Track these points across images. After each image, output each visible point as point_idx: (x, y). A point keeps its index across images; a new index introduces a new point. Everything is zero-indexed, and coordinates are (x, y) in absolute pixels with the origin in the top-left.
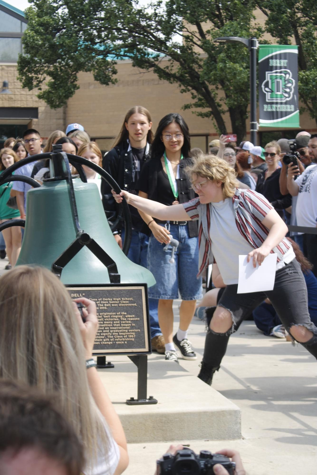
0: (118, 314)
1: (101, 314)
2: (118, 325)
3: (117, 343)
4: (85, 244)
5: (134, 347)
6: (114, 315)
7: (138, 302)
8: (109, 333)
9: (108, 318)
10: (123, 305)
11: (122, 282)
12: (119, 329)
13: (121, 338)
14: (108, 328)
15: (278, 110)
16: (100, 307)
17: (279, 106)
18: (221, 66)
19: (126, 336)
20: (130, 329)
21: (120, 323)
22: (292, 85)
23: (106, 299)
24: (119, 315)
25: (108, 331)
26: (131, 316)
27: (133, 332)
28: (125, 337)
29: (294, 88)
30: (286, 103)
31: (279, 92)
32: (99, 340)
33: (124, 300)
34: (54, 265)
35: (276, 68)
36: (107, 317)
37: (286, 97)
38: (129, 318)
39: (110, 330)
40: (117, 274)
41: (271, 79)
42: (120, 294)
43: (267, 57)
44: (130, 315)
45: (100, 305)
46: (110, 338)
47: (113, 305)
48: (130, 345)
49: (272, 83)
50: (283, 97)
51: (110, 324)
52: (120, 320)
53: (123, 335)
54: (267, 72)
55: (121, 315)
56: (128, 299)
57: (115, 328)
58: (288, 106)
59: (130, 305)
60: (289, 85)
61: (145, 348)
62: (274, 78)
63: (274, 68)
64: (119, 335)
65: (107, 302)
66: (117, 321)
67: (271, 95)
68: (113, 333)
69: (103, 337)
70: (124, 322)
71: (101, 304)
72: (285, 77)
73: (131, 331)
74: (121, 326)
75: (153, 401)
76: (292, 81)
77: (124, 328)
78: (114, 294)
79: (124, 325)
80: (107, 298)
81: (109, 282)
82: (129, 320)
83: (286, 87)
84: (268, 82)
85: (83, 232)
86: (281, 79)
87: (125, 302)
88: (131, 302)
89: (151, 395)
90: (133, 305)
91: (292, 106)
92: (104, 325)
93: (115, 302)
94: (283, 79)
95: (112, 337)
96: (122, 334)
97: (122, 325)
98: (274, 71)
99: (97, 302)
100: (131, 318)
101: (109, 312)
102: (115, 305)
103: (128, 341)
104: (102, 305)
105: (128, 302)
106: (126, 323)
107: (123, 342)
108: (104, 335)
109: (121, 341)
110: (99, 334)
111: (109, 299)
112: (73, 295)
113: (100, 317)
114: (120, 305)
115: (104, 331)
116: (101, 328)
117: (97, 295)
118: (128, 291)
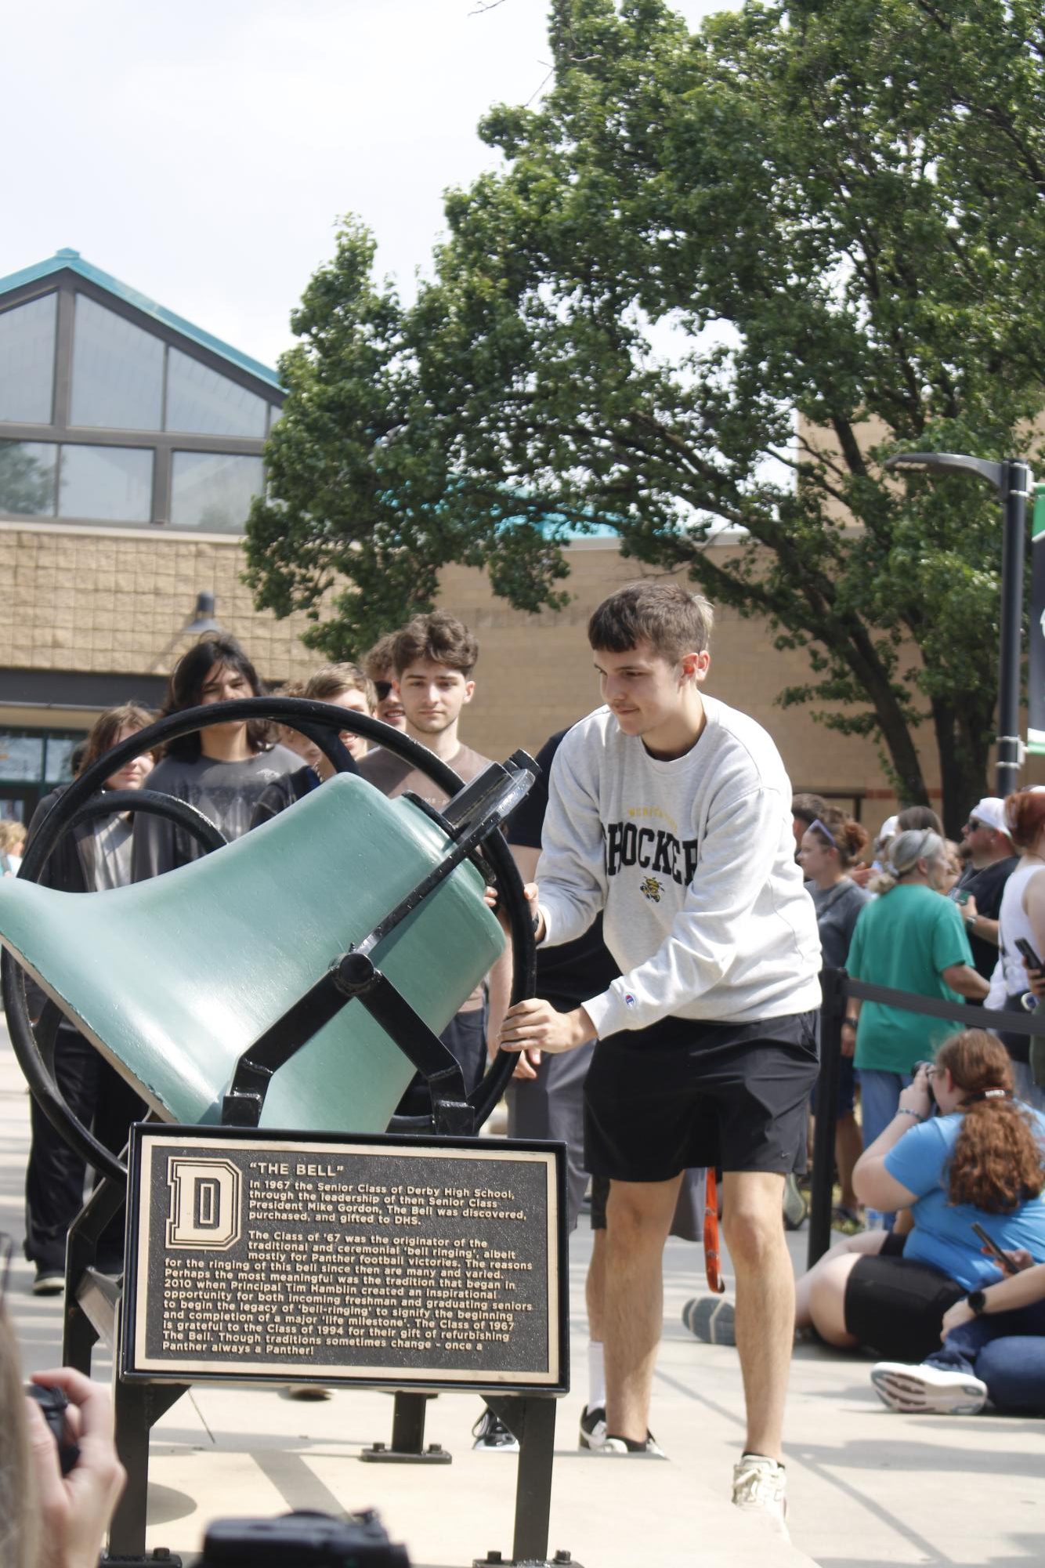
0: (457, 1243)
1: (396, 1241)
2: (454, 1284)
3: (448, 1345)
4: (354, 991)
5: (509, 1363)
6: (444, 1247)
7: (531, 1208)
8: (422, 1311)
9: (421, 1256)
10: (476, 1214)
12: (458, 1299)
13: (464, 1330)
14: (419, 1292)
16: (393, 1215)
18: (901, 558)
19: (483, 1323)
20: (498, 1301)
21: (465, 1278)
23: (418, 1191)
24: (461, 1248)
25: (419, 1303)
26: (504, 1255)
28: (476, 1326)
32: (384, 1333)
33: (481, 1198)
34: (241, 1061)
36: (418, 1252)
38: (495, 1260)
39: (425, 1298)
40: (464, 1105)
42: (470, 1174)
44: (500, 1250)
46: (423, 1329)
47: (441, 1212)
48: (493, 1356)
51: (429, 1278)
52: (465, 1267)
53: (471, 1321)
55: (468, 1247)
56: (498, 1194)
57: (446, 1294)
59: (501, 1215)
61: (547, 1370)
64: (456, 1319)
65: (422, 1201)
66: (452, 1267)
68: (437, 1312)
69: (400, 1323)
70: (475, 1275)
71: (400, 1206)
73: (501, 1306)
74: (465, 1287)
77: (477, 1295)
78: (447, 1172)
79: (477, 1285)
80: (424, 1186)
82: (495, 1269)
87: (487, 1203)
88: (505, 1205)
89: (563, 1548)
90: (513, 1215)
92: (406, 1282)
93: (449, 1201)
95: (432, 1324)
96: (468, 1315)
97: (470, 1284)
99: (387, 1200)
100: (501, 1260)
101: (427, 1236)
102: (449, 1213)
103: (485, 1342)
104: (404, 1211)
105: (495, 1205)
106: (483, 1279)
107: (469, 1346)
108: (405, 1315)
109: (463, 1340)
110: (385, 1312)
111: (429, 1191)
112: (301, 1169)
113: (393, 1251)
114: (466, 1213)
115: (404, 1303)
116: (394, 1292)
117: (388, 1173)
118: (499, 1167)
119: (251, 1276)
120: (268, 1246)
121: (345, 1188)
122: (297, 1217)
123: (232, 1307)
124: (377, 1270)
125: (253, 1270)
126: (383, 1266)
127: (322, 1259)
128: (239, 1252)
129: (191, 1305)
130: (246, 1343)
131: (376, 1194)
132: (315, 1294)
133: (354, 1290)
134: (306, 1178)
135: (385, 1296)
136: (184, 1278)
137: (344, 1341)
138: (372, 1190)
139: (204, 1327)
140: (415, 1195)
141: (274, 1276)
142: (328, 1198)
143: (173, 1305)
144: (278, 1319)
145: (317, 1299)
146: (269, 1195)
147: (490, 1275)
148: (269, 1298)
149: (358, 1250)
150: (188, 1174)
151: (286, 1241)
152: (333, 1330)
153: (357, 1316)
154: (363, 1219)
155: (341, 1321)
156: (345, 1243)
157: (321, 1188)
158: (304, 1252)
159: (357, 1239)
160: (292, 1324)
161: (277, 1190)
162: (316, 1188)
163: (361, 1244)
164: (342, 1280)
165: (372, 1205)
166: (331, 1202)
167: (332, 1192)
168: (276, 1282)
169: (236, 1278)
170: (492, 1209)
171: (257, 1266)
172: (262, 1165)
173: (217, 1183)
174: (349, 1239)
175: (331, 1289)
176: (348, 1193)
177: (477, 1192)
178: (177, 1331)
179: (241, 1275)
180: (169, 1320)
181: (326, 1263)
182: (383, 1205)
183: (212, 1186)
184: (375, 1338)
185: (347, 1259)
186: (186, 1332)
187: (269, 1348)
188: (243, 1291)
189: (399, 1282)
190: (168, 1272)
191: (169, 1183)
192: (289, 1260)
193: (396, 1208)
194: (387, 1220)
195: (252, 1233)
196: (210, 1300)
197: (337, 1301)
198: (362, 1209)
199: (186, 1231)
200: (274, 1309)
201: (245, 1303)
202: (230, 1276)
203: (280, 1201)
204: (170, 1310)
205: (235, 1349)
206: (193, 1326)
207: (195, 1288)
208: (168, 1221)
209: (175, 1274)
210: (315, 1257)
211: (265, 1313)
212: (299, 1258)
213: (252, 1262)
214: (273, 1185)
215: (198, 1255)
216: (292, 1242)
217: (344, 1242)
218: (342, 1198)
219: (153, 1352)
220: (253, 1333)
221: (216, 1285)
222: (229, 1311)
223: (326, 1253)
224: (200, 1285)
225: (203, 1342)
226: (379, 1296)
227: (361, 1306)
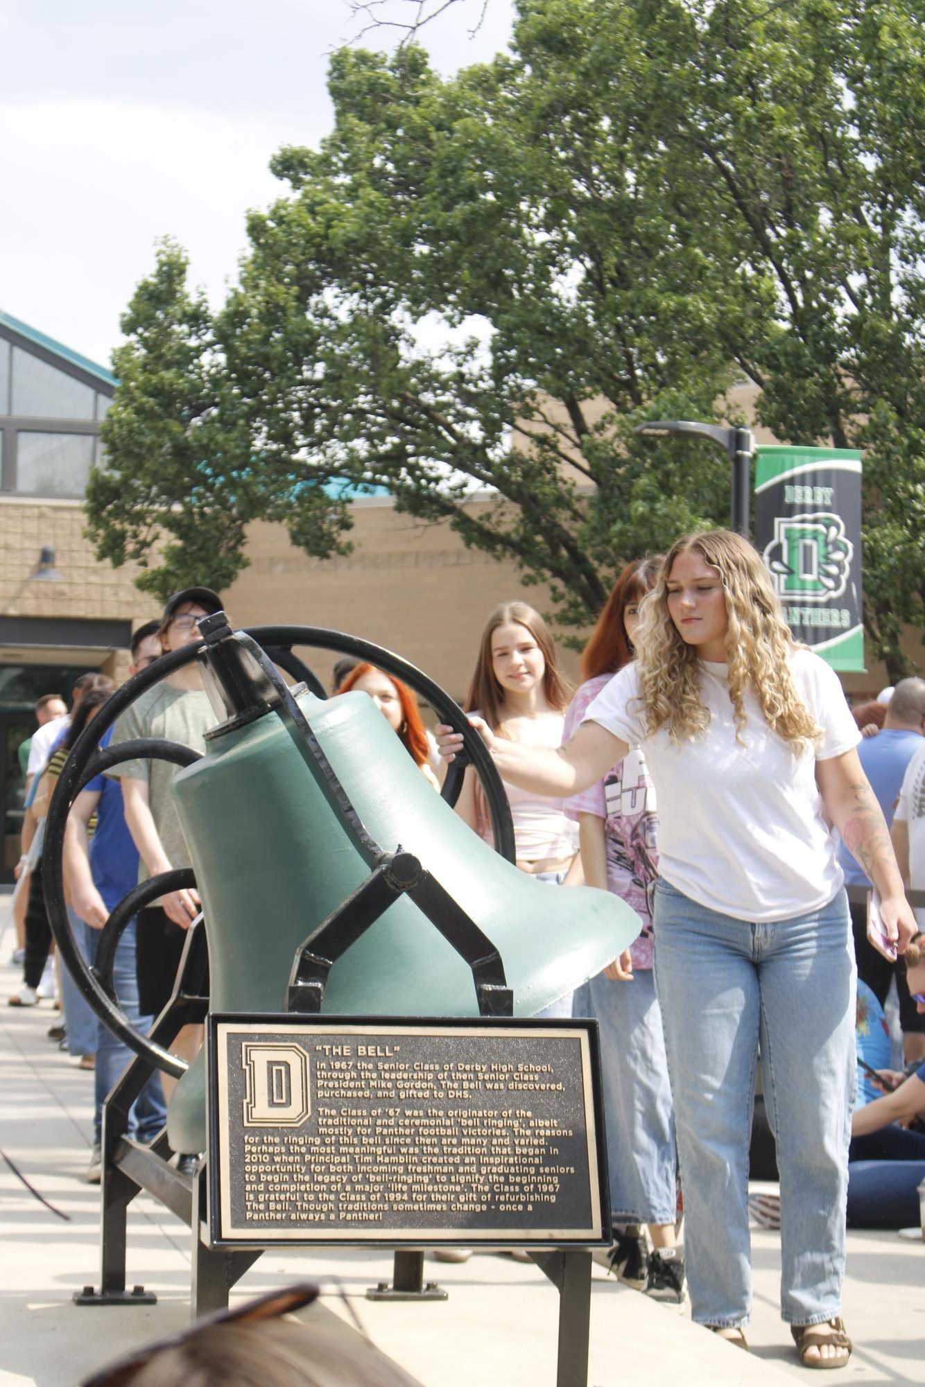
0: (505, 1114)
1: (451, 1113)
2: (504, 1151)
3: (502, 1207)
4: (403, 887)
5: (557, 1222)
6: (493, 1117)
7: (569, 1080)
8: (477, 1176)
9: (473, 1127)
10: (520, 1086)
11: (518, 1014)
12: (508, 1165)
13: (515, 1193)
14: (473, 1159)
15: (806, 622)
16: (447, 1090)
17: (808, 611)
18: (641, 509)
19: (532, 1186)
20: (544, 1165)
21: (513, 1145)
22: (846, 557)
24: (508, 1118)
25: (474, 1169)
27: (551, 1174)
28: (526, 1189)
29: (851, 564)
30: (829, 604)
31: (811, 573)
32: (444, 1198)
33: (524, 1072)
34: (306, 953)
35: (803, 509)
36: (470, 1123)
37: (829, 589)
38: (539, 1128)
39: (479, 1164)
40: (503, 988)
41: (788, 538)
42: (510, 1050)
43: (777, 479)
44: (543, 1118)
46: (479, 1193)
47: (489, 1086)
48: (543, 1215)
49: (791, 549)
50: (820, 586)
51: (481, 1146)
52: (513, 1135)
53: (521, 1185)
54: (777, 520)
55: (515, 1117)
56: (538, 1068)
57: (497, 1160)
58: (835, 612)
59: (543, 1086)
60: (838, 556)
61: (591, 1227)
62: (797, 535)
63: (797, 509)
64: (507, 1182)
65: (472, 1076)
66: (501, 1136)
67: (786, 582)
68: (490, 1177)
69: (458, 1188)
70: (523, 1142)
71: (452, 1081)
72: (827, 536)
73: (547, 1170)
74: (515, 1154)
76: (846, 546)
77: (525, 1160)
78: (491, 1049)
79: (525, 1151)
80: (472, 1061)
81: (475, 1013)
83: (829, 561)
84: (778, 549)
85: (399, 848)
86: (815, 538)
87: (530, 1076)
88: (546, 1077)
90: (553, 1087)
91: (846, 614)
92: (461, 1150)
93: (496, 1075)
94: (821, 538)
95: (487, 1188)
96: (518, 1179)
97: (518, 1150)
98: (798, 517)
99: (440, 1076)
100: (545, 1128)
101: (477, 1108)
102: (496, 1086)
103: (533, 1203)
105: (537, 1078)
106: (529, 1146)
107: (520, 1208)
108: (462, 1181)
109: (515, 1202)
110: (444, 1178)
111: (478, 1067)
112: (362, 1050)
113: (448, 1123)
114: (511, 1086)
115: (461, 1169)
116: (451, 1160)
117: (439, 1052)
118: (538, 1044)
119: (323, 1150)
120: (336, 1121)
121: (402, 1066)
122: (360, 1094)
123: (307, 1178)
124: (435, 1140)
125: (324, 1144)
126: (440, 1137)
127: (385, 1132)
128: (311, 1128)
129: (270, 1178)
130: (321, 1211)
131: (430, 1071)
132: (380, 1164)
133: (415, 1159)
134: (367, 1058)
135: (444, 1164)
136: (262, 1153)
137: (409, 1206)
138: (427, 1067)
139: (283, 1197)
140: (465, 1071)
141: (343, 1149)
142: (387, 1075)
143: (253, 1178)
144: (348, 1188)
145: (383, 1168)
146: (335, 1075)
147: (536, 1142)
148: (339, 1169)
149: (417, 1122)
150: (260, 1058)
151: (352, 1117)
152: (399, 1196)
153: (419, 1183)
154: (420, 1094)
155: (405, 1188)
156: (406, 1117)
157: (381, 1067)
158: (369, 1126)
159: (416, 1113)
160: (361, 1192)
161: (341, 1070)
162: (376, 1069)
163: (419, 1117)
164: (404, 1150)
165: (427, 1081)
166: (390, 1079)
167: (391, 1071)
168: (345, 1154)
169: (309, 1151)
170: (534, 1081)
171: (327, 1140)
172: (327, 1047)
173: (287, 1065)
174: (408, 1113)
175: (394, 1158)
176: (405, 1070)
177: (521, 1067)
178: (259, 1203)
179: (313, 1149)
180: (251, 1192)
181: (389, 1135)
182: (436, 1081)
183: (283, 1068)
184: (437, 1202)
185: (407, 1132)
186: (267, 1202)
187: (342, 1215)
188: (316, 1164)
189: (455, 1151)
190: (247, 1148)
191: (244, 1066)
192: (355, 1134)
193: (449, 1084)
194: (441, 1094)
195: (321, 1110)
196: (286, 1172)
197: (401, 1169)
199: (261, 1110)
200: (345, 1179)
201: (318, 1174)
202: (303, 1150)
203: (344, 1080)
204: (251, 1182)
205: (311, 1216)
206: (272, 1197)
207: (272, 1162)
208: (245, 1101)
209: (254, 1149)
210: (378, 1130)
211: (337, 1182)
212: (364, 1131)
213: (322, 1136)
214: (338, 1065)
215: (274, 1131)
216: (357, 1117)
217: (403, 1115)
218: (400, 1075)
219: (238, 1222)
220: (326, 1201)
221: (291, 1159)
222: (304, 1182)
223: (389, 1126)
224: (277, 1159)
225: (282, 1211)
226: (439, 1164)
227: (422, 1174)
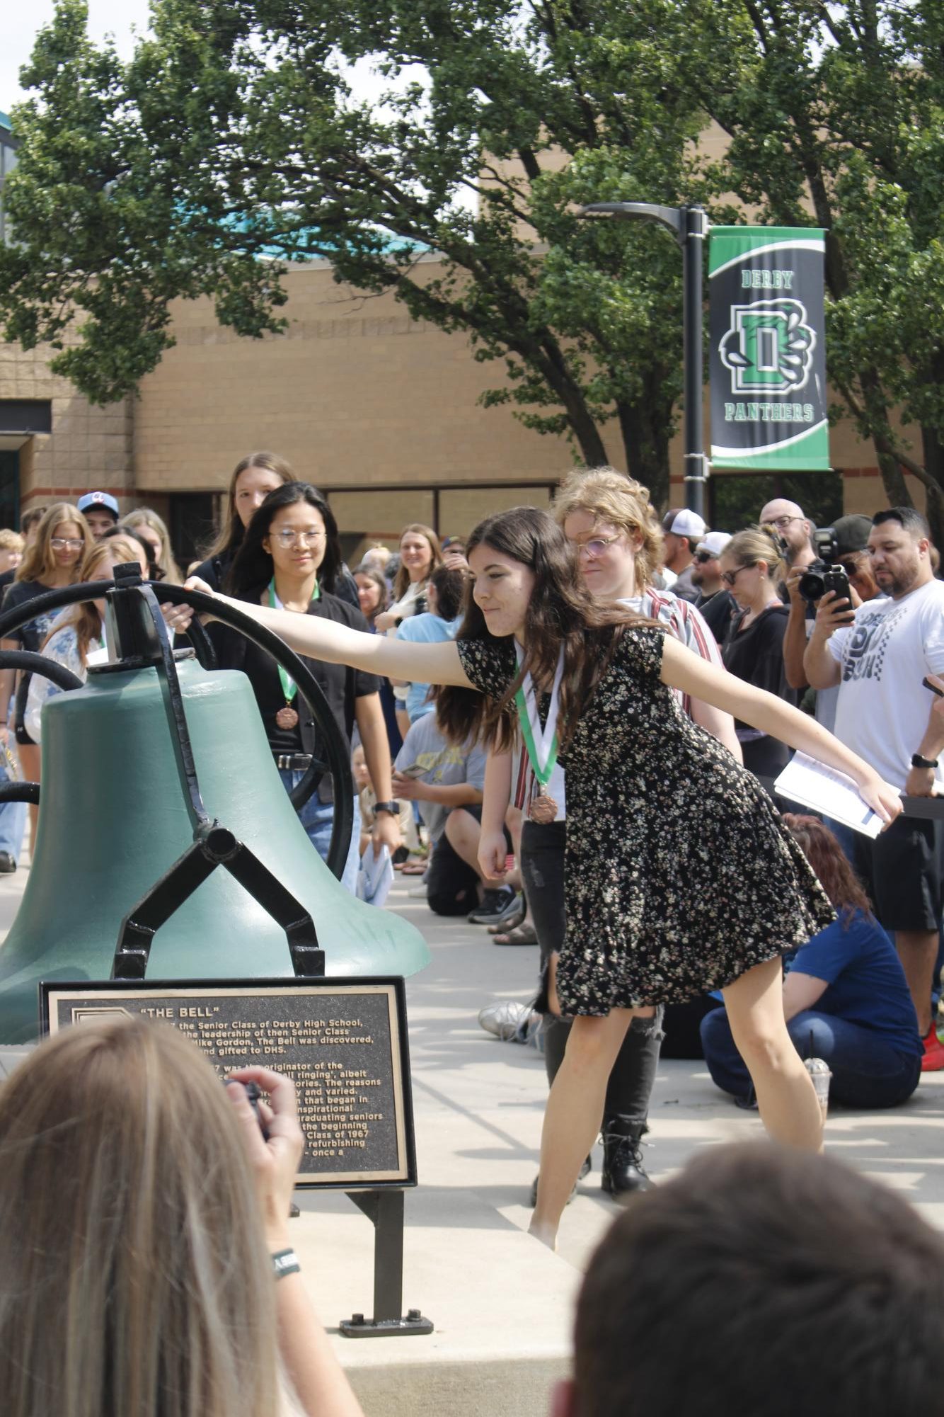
0: (317, 1066)
2: (317, 1101)
3: (315, 1153)
4: (219, 859)
5: (367, 1165)
6: (307, 1070)
7: (377, 1033)
10: (332, 1040)
11: (331, 970)
12: (321, 1113)
13: (327, 1139)
15: (766, 418)
16: (264, 1046)
17: (768, 406)
19: (343, 1133)
20: (354, 1113)
21: (325, 1096)
22: (809, 345)
23: (282, 1025)
24: (321, 1070)
26: (357, 1074)
28: (337, 1135)
29: (814, 353)
30: (790, 398)
31: (771, 365)
33: (335, 1027)
34: (128, 923)
35: (761, 294)
37: (791, 382)
38: (349, 1078)
40: (316, 949)
41: (745, 327)
42: (323, 1008)
43: (733, 262)
44: (353, 1069)
45: (265, 1040)
47: (302, 1041)
48: (353, 1159)
49: (749, 339)
50: (781, 379)
52: (325, 1087)
53: (333, 1131)
54: (733, 307)
55: (327, 1069)
56: (348, 1023)
58: (797, 407)
59: (353, 1040)
60: (800, 345)
61: (398, 1168)
62: (755, 323)
63: (755, 295)
64: (320, 1130)
65: (286, 1032)
66: (314, 1087)
67: (744, 373)
70: (334, 1092)
71: (268, 1038)
72: (787, 323)
73: (357, 1117)
74: (326, 1103)
75: (418, 1326)
76: (808, 332)
77: (336, 1109)
78: (305, 1007)
79: (336, 1100)
80: (287, 1020)
81: (290, 973)
82: (350, 1087)
83: (790, 351)
84: (736, 336)
85: (215, 824)
86: (775, 327)
87: (340, 1031)
88: (355, 1031)
89: (414, 1307)
90: (362, 1040)
91: (809, 408)
93: (309, 1031)
94: (781, 326)
96: (330, 1127)
97: (330, 1100)
98: (755, 304)
99: (257, 1034)
100: (355, 1078)
101: (292, 1062)
102: (309, 1041)
103: (346, 1148)
105: (347, 1032)
106: (340, 1095)
107: (332, 1153)
109: (327, 1148)
111: (292, 1024)
112: (183, 1012)
114: (323, 1040)
117: (256, 1011)
118: (348, 1000)
121: (221, 1026)
131: (247, 1029)
134: (188, 1019)
138: (244, 1026)
140: (280, 1028)
142: (207, 1035)
147: (346, 1092)
154: (238, 1051)
157: (201, 1027)
162: (197, 1028)
165: (244, 1038)
166: (210, 1038)
167: (210, 1030)
170: (345, 1036)
172: (151, 1010)
176: (224, 1029)
177: (332, 1022)
182: (253, 1038)
194: (258, 1051)
198: (236, 1042)
218: (219, 1034)
